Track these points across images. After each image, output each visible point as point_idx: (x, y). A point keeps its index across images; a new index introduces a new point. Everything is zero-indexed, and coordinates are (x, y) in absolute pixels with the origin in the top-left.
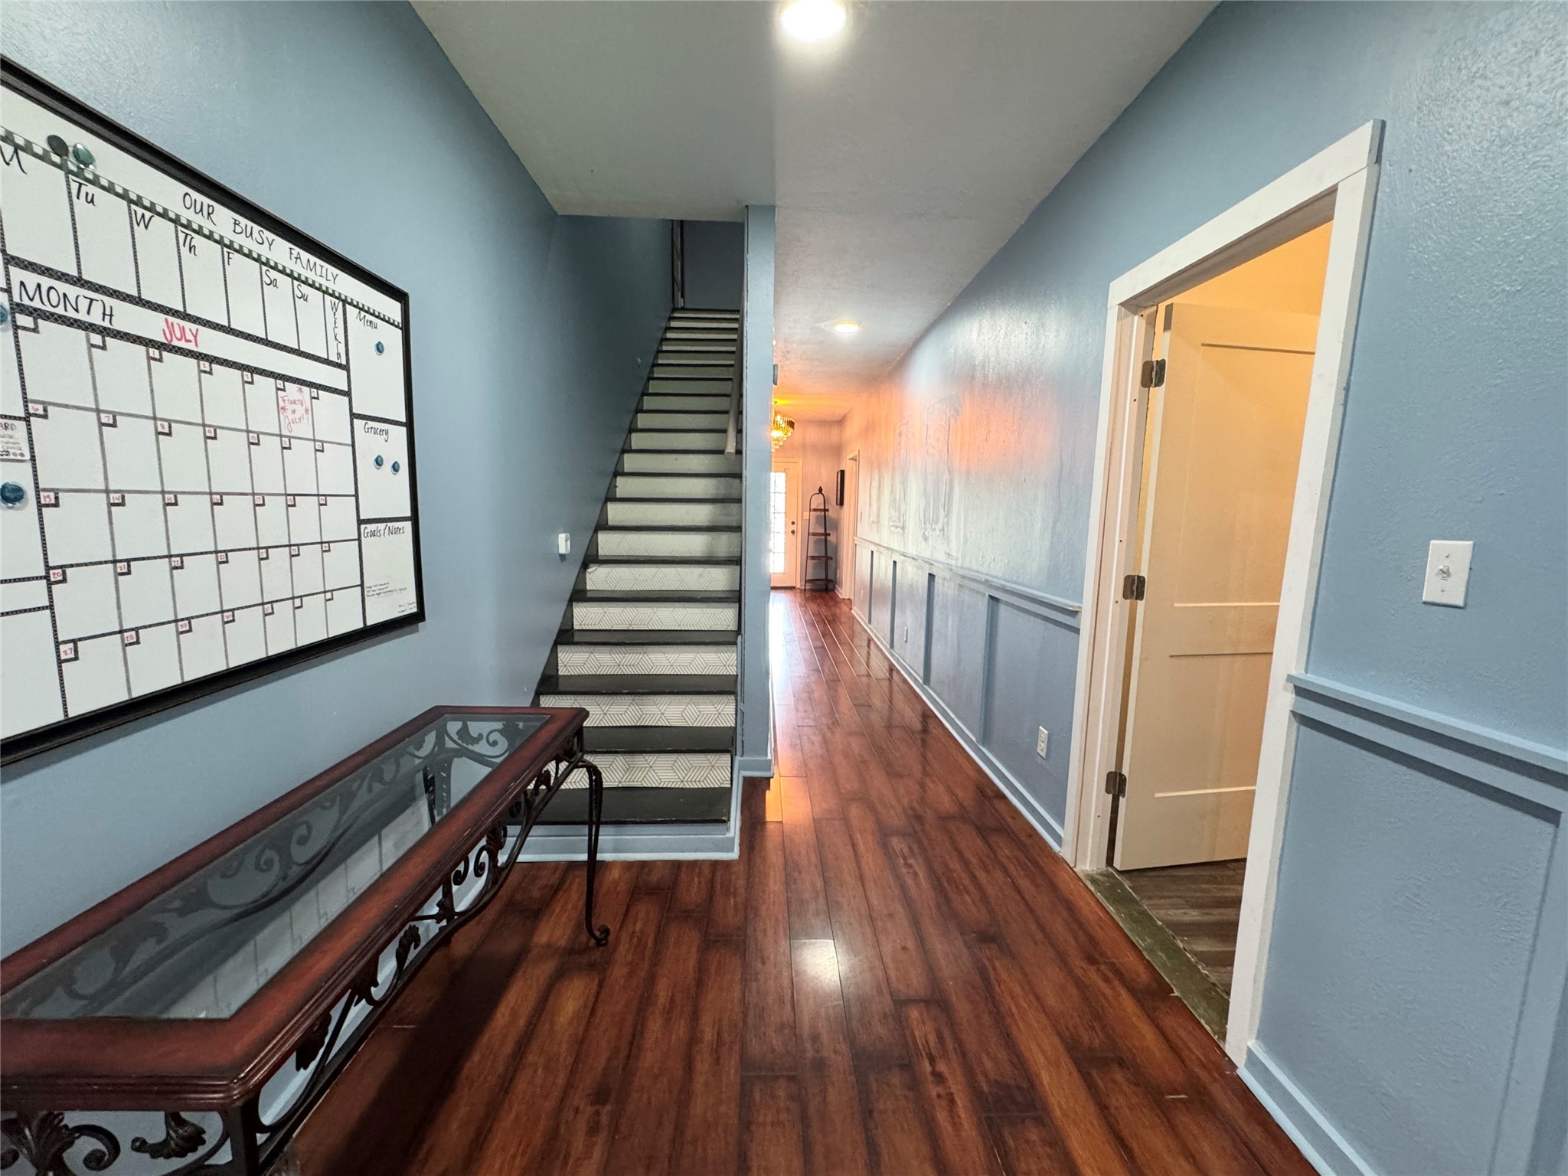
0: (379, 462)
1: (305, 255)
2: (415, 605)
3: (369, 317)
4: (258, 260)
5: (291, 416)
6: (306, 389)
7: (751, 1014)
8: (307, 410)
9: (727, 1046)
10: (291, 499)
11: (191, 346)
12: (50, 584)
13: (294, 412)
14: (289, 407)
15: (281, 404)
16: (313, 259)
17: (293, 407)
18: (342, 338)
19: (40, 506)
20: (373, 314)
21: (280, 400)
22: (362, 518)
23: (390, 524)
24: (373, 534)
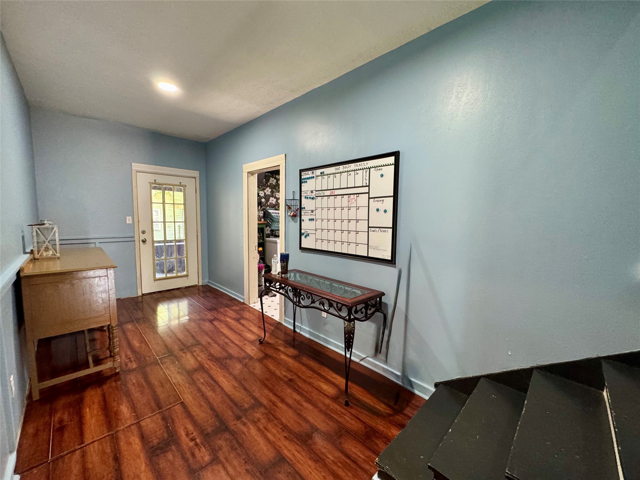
0: (378, 210)
1: (358, 164)
2: (390, 257)
3: (379, 168)
4: (346, 172)
5: (351, 202)
6: (355, 195)
7: (272, 417)
8: (355, 200)
9: (271, 405)
10: (349, 221)
11: (334, 194)
12: (316, 231)
13: (352, 201)
14: (351, 200)
15: (349, 200)
16: (360, 163)
17: (352, 200)
18: (368, 178)
19: (316, 221)
20: (379, 166)
21: (349, 199)
22: (369, 226)
23: (381, 229)
24: (374, 231)
